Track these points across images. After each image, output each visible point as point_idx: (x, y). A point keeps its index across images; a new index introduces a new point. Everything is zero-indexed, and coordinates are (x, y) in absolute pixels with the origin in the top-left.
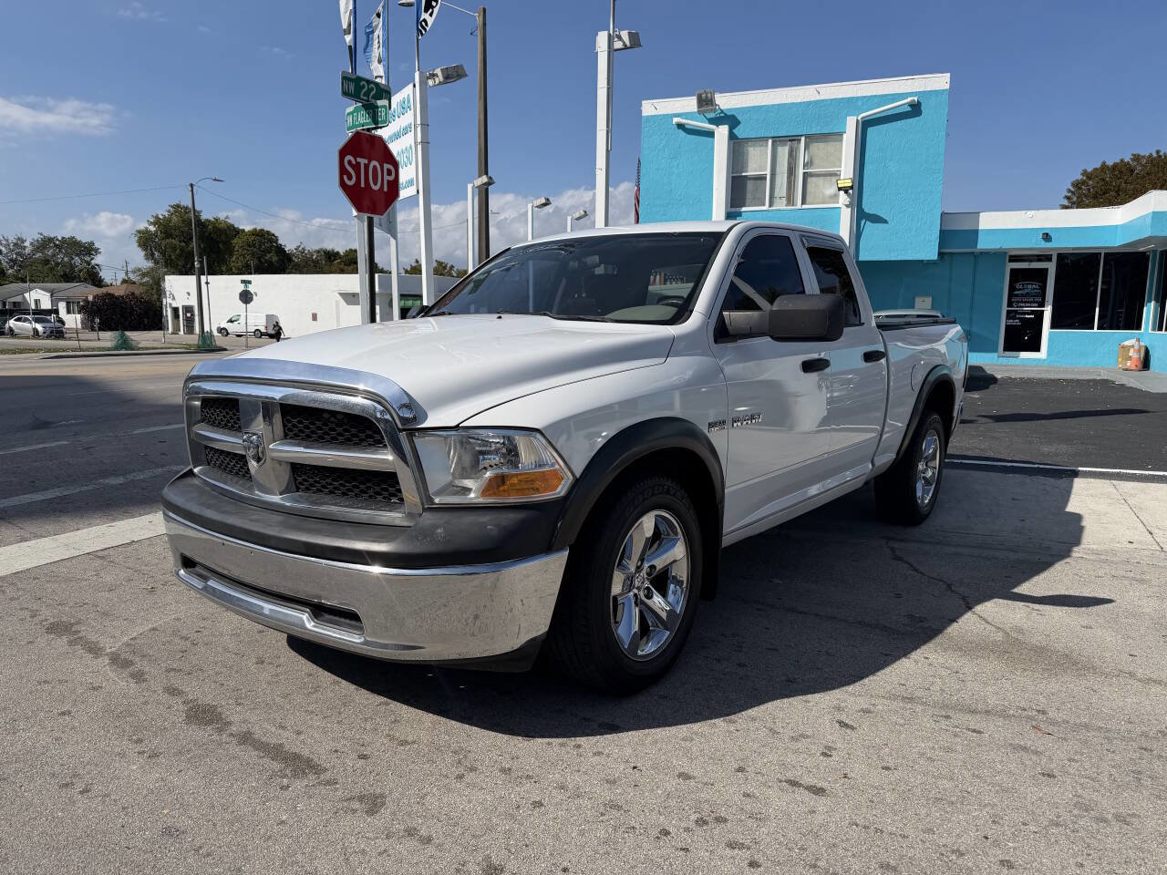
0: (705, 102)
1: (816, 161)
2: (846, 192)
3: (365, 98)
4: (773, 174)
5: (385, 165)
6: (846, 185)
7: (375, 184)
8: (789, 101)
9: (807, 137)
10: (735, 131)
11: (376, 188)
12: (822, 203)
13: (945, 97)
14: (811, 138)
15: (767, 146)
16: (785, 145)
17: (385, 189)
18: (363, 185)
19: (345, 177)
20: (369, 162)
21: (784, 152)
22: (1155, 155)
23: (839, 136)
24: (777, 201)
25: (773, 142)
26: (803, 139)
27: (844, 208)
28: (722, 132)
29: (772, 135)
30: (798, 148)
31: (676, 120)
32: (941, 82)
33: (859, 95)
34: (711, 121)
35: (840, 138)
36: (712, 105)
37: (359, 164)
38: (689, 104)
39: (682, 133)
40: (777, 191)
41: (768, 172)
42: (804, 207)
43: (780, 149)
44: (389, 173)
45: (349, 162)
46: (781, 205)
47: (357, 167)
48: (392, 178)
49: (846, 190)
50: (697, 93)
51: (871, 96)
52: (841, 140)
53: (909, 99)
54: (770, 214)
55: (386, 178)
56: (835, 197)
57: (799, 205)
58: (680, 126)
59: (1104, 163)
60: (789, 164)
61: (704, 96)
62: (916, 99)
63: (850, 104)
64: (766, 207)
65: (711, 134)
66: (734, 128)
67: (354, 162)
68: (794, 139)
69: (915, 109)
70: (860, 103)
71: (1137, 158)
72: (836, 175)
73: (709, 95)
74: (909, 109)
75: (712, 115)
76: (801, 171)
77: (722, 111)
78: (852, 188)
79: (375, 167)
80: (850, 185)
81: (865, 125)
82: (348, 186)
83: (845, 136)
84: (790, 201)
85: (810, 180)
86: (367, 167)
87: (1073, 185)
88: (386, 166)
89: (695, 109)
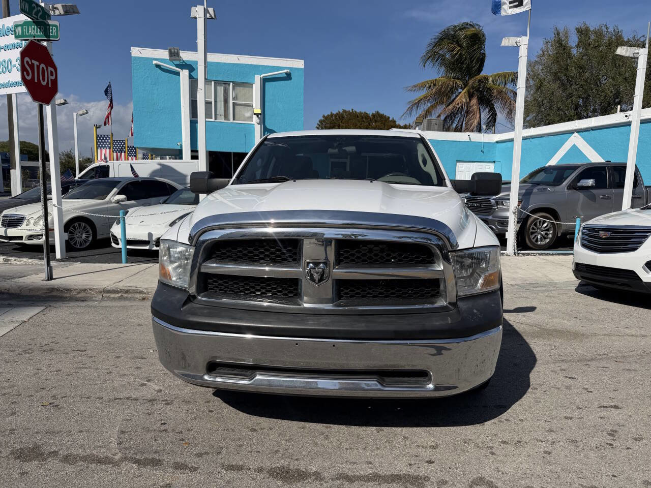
0: (174, 55)
1: (239, 96)
2: (258, 116)
3: (36, 17)
4: (216, 102)
5: (49, 67)
6: (258, 112)
7: (44, 81)
8: (223, 61)
9: (234, 83)
10: (192, 74)
11: (44, 83)
12: (244, 121)
13: (302, 73)
14: (236, 84)
15: (211, 85)
16: (222, 86)
17: (50, 86)
18: (36, 81)
19: (25, 73)
20: (40, 64)
21: (221, 89)
22: (351, 111)
23: (250, 85)
24: (218, 117)
25: (215, 83)
26: (231, 84)
27: (256, 125)
28: (185, 74)
29: (214, 79)
30: (229, 89)
31: (155, 62)
32: (299, 64)
33: (260, 64)
34: (177, 66)
35: (251, 86)
36: (178, 57)
37: (33, 64)
38: (164, 54)
39: (159, 71)
40: (218, 110)
41: (213, 100)
42: (234, 122)
43: (218, 88)
44: (52, 74)
45: (27, 62)
46: (221, 119)
47: (32, 66)
48: (53, 78)
49: (257, 115)
50: (169, 48)
51: (267, 66)
52: (252, 87)
53: (285, 71)
54: (216, 124)
55: (50, 77)
56: (251, 118)
57: (231, 120)
58: (158, 66)
59: (331, 112)
60: (225, 97)
61: (173, 50)
62: (289, 71)
63: (257, 69)
64: (213, 120)
65: (178, 74)
66: (192, 72)
67: (30, 63)
68: (226, 83)
69: (288, 77)
70: (261, 68)
71: (344, 111)
72: (250, 106)
73: (176, 50)
74: (285, 76)
75: (178, 63)
76: (231, 102)
77: (184, 62)
78: (260, 114)
79: (43, 68)
80: (260, 112)
81: (265, 81)
82: (27, 79)
83: (254, 85)
84: (226, 116)
85: (237, 108)
86: (38, 67)
87: (319, 121)
88: (50, 69)
89: (167, 57)
